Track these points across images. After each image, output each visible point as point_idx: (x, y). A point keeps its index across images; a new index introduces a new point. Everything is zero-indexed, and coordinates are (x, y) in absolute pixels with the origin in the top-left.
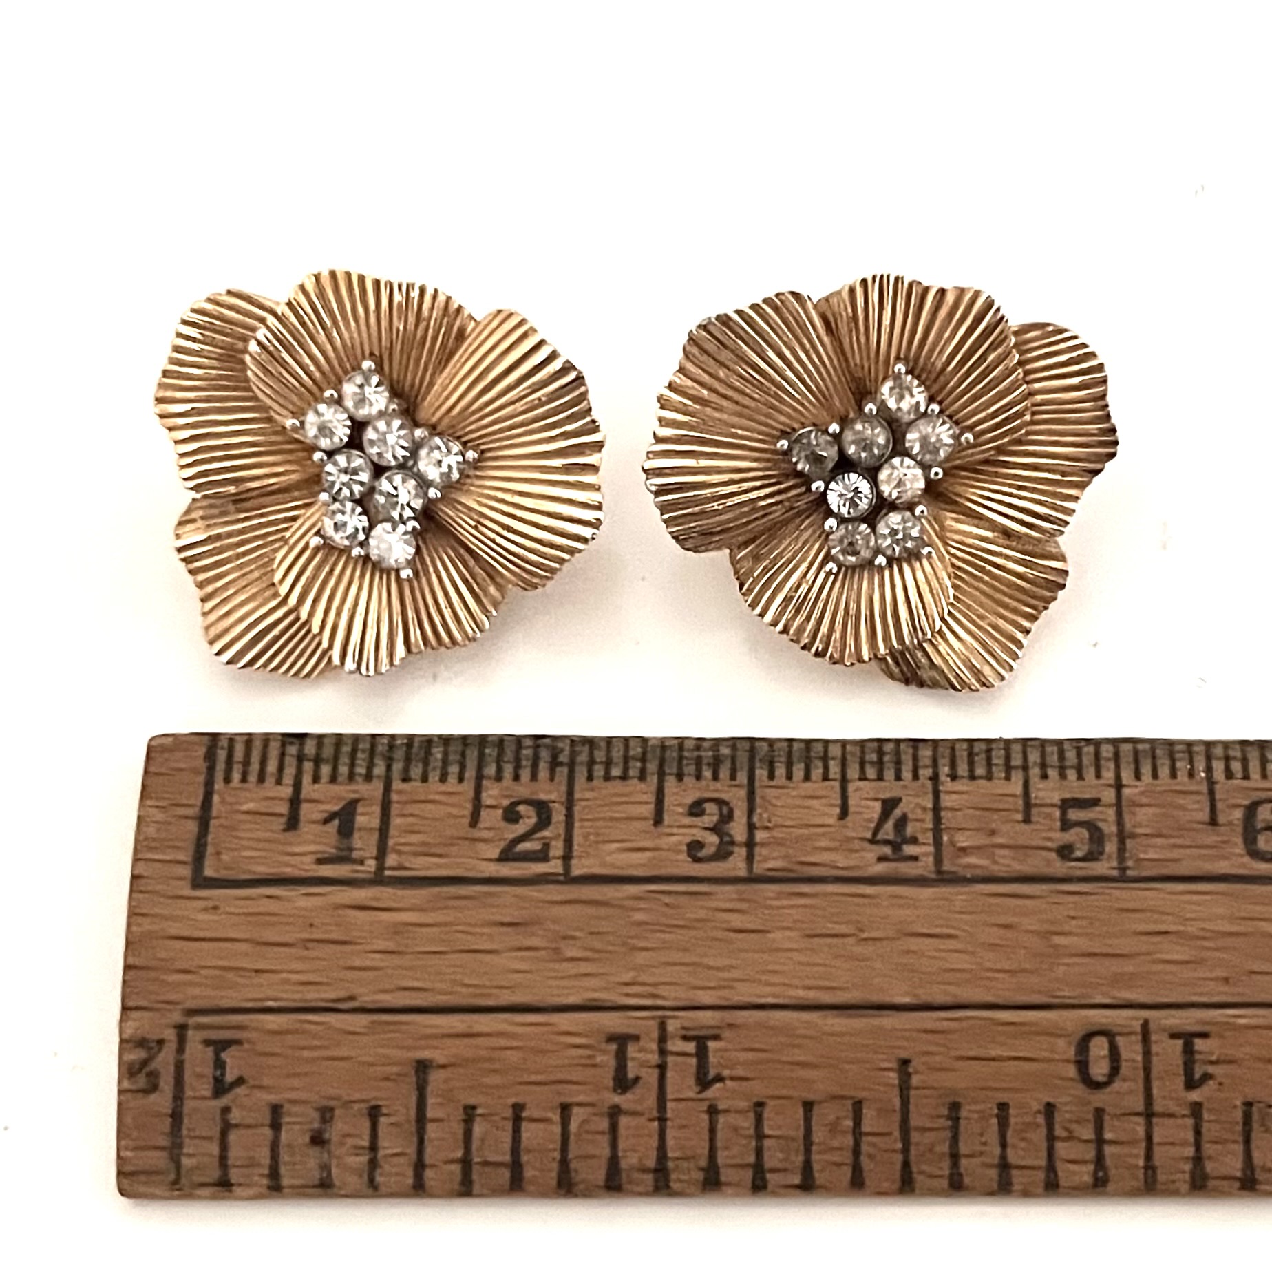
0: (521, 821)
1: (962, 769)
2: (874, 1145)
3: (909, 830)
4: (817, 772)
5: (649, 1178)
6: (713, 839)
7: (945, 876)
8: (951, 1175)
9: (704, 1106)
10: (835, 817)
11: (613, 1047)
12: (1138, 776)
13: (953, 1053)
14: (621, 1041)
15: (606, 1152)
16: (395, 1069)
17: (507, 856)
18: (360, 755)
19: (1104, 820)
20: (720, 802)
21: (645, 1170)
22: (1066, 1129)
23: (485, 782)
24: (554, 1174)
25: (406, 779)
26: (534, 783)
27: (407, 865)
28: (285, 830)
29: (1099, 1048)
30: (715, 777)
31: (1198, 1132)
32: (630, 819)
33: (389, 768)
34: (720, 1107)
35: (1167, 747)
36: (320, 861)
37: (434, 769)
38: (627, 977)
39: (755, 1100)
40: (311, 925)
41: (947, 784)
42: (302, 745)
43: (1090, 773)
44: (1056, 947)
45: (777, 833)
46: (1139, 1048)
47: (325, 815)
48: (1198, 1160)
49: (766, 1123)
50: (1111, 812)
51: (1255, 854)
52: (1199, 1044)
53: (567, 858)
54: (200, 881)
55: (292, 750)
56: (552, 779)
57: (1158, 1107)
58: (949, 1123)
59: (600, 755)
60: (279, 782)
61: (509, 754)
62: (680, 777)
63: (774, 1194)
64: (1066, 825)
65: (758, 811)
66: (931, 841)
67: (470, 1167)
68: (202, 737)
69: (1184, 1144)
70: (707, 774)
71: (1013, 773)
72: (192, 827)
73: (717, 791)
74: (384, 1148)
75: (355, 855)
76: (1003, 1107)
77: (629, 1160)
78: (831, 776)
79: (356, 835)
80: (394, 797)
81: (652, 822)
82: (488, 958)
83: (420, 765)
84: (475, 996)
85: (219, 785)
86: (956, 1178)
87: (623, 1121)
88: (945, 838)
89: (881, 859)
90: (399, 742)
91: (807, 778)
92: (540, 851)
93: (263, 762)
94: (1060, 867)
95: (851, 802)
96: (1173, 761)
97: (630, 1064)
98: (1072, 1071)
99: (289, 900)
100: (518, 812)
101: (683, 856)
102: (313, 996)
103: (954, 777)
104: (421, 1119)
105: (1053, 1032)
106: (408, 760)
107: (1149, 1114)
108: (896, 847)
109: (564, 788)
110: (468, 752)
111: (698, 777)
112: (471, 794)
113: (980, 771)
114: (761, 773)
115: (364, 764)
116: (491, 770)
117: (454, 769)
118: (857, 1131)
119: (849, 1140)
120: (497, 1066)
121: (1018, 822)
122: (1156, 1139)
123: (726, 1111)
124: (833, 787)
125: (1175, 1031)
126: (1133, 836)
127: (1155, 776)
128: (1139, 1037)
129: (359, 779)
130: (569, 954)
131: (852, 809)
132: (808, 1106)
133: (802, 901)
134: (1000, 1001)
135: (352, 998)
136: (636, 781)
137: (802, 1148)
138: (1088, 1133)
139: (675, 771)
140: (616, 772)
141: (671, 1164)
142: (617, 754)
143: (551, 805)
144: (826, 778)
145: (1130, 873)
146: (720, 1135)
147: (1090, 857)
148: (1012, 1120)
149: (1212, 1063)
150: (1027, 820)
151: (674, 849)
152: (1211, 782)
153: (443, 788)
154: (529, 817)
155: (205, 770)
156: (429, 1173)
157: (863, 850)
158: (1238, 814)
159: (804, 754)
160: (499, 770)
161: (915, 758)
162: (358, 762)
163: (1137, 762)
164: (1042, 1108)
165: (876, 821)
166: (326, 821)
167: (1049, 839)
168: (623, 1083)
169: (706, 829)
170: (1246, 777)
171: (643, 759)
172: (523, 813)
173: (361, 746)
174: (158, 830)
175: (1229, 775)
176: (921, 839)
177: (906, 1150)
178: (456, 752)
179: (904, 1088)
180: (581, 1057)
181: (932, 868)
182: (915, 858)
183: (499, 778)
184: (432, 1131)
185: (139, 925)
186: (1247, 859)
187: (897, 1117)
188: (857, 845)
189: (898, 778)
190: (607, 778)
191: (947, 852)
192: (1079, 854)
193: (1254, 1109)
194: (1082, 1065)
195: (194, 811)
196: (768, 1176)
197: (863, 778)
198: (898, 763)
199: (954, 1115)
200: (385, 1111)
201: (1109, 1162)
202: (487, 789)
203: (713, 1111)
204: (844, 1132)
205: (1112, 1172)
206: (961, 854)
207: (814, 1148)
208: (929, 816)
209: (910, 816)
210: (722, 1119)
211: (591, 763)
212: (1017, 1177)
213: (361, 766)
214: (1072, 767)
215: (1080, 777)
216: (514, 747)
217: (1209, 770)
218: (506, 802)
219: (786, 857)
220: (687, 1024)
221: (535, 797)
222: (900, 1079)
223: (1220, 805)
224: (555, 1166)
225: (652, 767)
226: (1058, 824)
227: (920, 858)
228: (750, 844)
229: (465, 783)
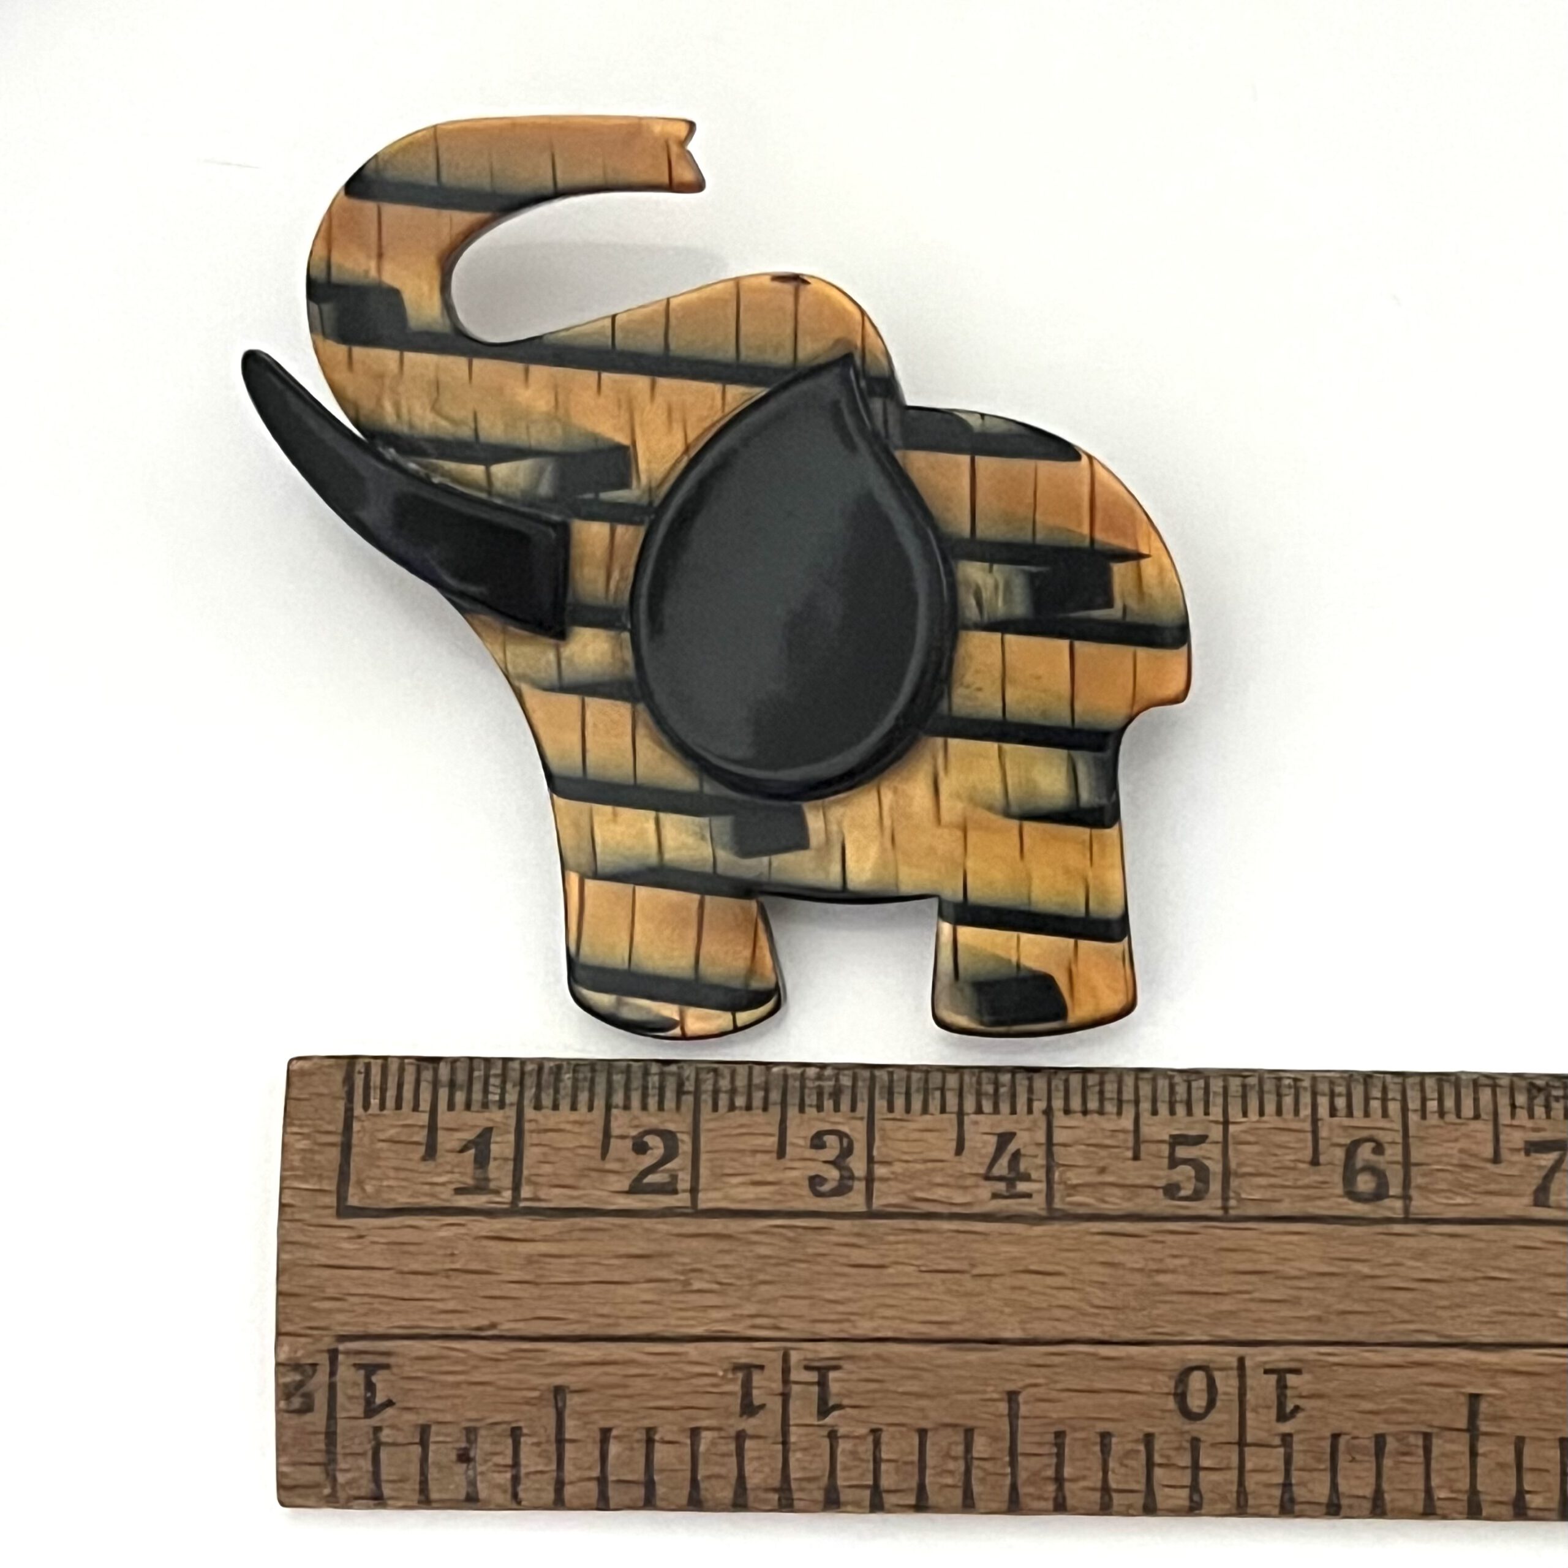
0: (649, 1152)
1: (1076, 1103)
2: (984, 1470)
3: (1023, 1166)
4: (935, 1104)
5: (776, 1496)
6: (834, 1174)
7: (1057, 1214)
8: (1055, 1499)
9: (825, 1432)
10: (953, 1152)
11: (740, 1375)
12: (1245, 1114)
13: (1059, 1386)
14: (748, 1370)
15: (734, 1473)
16: (536, 1394)
17: (636, 1188)
18: (492, 1081)
19: (1209, 1158)
20: (841, 1135)
21: (768, 1490)
22: (1162, 1456)
23: (614, 1111)
24: (686, 1491)
25: (538, 1107)
26: (660, 1114)
27: (543, 1197)
28: (424, 1159)
29: (1197, 1381)
30: (837, 1109)
31: (1288, 1460)
32: (755, 1152)
33: (521, 1095)
34: (842, 1431)
35: (1274, 1081)
36: (459, 1191)
37: (564, 1098)
38: (750, 1308)
39: (874, 1426)
40: (453, 1255)
41: (1059, 1119)
42: (436, 1071)
43: (1198, 1109)
44: (1158, 1284)
45: (898, 1168)
46: (1235, 1382)
47: (464, 1143)
48: (1287, 1486)
49: (884, 1448)
50: (1216, 1151)
51: (1353, 1195)
52: (1292, 1379)
53: (694, 1191)
54: (344, 1210)
55: (427, 1075)
56: (678, 1107)
57: (1249, 1438)
58: (1055, 1450)
59: (724, 1084)
60: (416, 1108)
61: (636, 1083)
62: (802, 1110)
63: (889, 1512)
64: (1174, 1162)
65: (877, 1143)
66: (1043, 1177)
67: (607, 1487)
68: (340, 1061)
69: (1274, 1470)
70: (828, 1104)
71: (1125, 1107)
72: (335, 1153)
73: (838, 1123)
74: (527, 1466)
75: (492, 1185)
76: (1105, 1436)
77: (753, 1480)
78: (948, 1109)
79: (493, 1164)
80: (527, 1126)
81: (774, 1155)
82: (621, 1290)
83: (551, 1091)
84: (609, 1325)
85: (358, 1110)
86: (1060, 1500)
87: (748, 1444)
88: (1057, 1175)
89: (995, 1196)
90: (529, 1067)
91: (925, 1110)
92: (668, 1183)
93: (400, 1086)
94: (1166, 1206)
95: (967, 1136)
96: (1279, 1096)
97: (755, 1392)
98: (1171, 1403)
99: (429, 1230)
100: (646, 1144)
101: (806, 1191)
102: (457, 1324)
103: (1067, 1111)
104: (560, 1441)
105: (1154, 1368)
106: (539, 1086)
107: (1242, 1443)
108: (1011, 1182)
109: (689, 1119)
110: (597, 1079)
111: (820, 1108)
112: (600, 1123)
113: (1093, 1105)
114: (881, 1104)
115: (498, 1091)
116: (618, 1098)
117: (583, 1097)
118: (969, 1456)
119: (961, 1466)
120: (629, 1391)
121: (1128, 1159)
122: (1249, 1465)
123: (846, 1437)
124: (950, 1120)
125: (1268, 1367)
126: (1238, 1175)
127: (1262, 1113)
128: (1235, 1373)
129: (494, 1108)
130: (697, 1285)
131: (967, 1144)
132: (923, 1433)
133: (918, 1236)
134: (1106, 1337)
135: (493, 1326)
136: (760, 1111)
137: (916, 1470)
138: (1185, 1460)
139: (797, 1101)
140: (740, 1101)
141: (794, 1485)
142: (741, 1082)
143: (679, 1136)
144: (943, 1110)
145: (1232, 1212)
146: (840, 1459)
147: (1197, 1195)
148: (1114, 1447)
149: (1301, 1397)
150: (1136, 1157)
151: (794, 1184)
152: (1315, 1120)
153: (574, 1116)
154: (657, 1148)
155: (344, 1095)
156: (569, 1490)
157: (977, 1186)
158: (1340, 1154)
159: (922, 1084)
160: (627, 1098)
161: (1030, 1090)
162: (491, 1089)
163: (1244, 1097)
164: (1141, 1436)
165: (991, 1156)
166: (462, 1150)
167: (1157, 1178)
168: (749, 1408)
169: (826, 1162)
170: (1350, 1114)
171: (767, 1090)
172: (650, 1144)
173: (493, 1072)
174: (303, 1160)
175: (1333, 1112)
176: (1034, 1175)
177: (1014, 1474)
178: (585, 1079)
179: (1013, 1416)
180: (706, 1385)
181: (1043, 1205)
182: (1028, 1195)
183: (627, 1107)
184: (569, 1450)
185: (287, 1252)
186: (1345, 1200)
187: (1007, 1444)
188: (970, 1182)
189: (1013, 1111)
190: (732, 1107)
191: (1058, 1190)
192: (1183, 1193)
193: (1342, 1441)
194: (1181, 1397)
195: (337, 1139)
196: (884, 1495)
197: (979, 1110)
198: (1013, 1096)
199: (1059, 1441)
200: (525, 1431)
201: (1204, 1486)
202: (616, 1118)
203: (833, 1436)
204: (955, 1458)
205: (1207, 1496)
206: (1072, 1192)
207: (928, 1472)
208: (1041, 1152)
209: (1023, 1151)
210: (843, 1446)
211: (716, 1092)
212: (1116, 1498)
213: (495, 1094)
214: (1181, 1102)
215: (1190, 1112)
216: (640, 1075)
217: (1314, 1107)
218: (634, 1133)
219: (904, 1192)
220: (810, 1356)
221: (662, 1127)
222: (1010, 1408)
223: (1322, 1144)
224: (687, 1484)
225: (775, 1096)
226: (1166, 1161)
227: (1034, 1195)
228: (870, 1179)
229: (595, 1111)
